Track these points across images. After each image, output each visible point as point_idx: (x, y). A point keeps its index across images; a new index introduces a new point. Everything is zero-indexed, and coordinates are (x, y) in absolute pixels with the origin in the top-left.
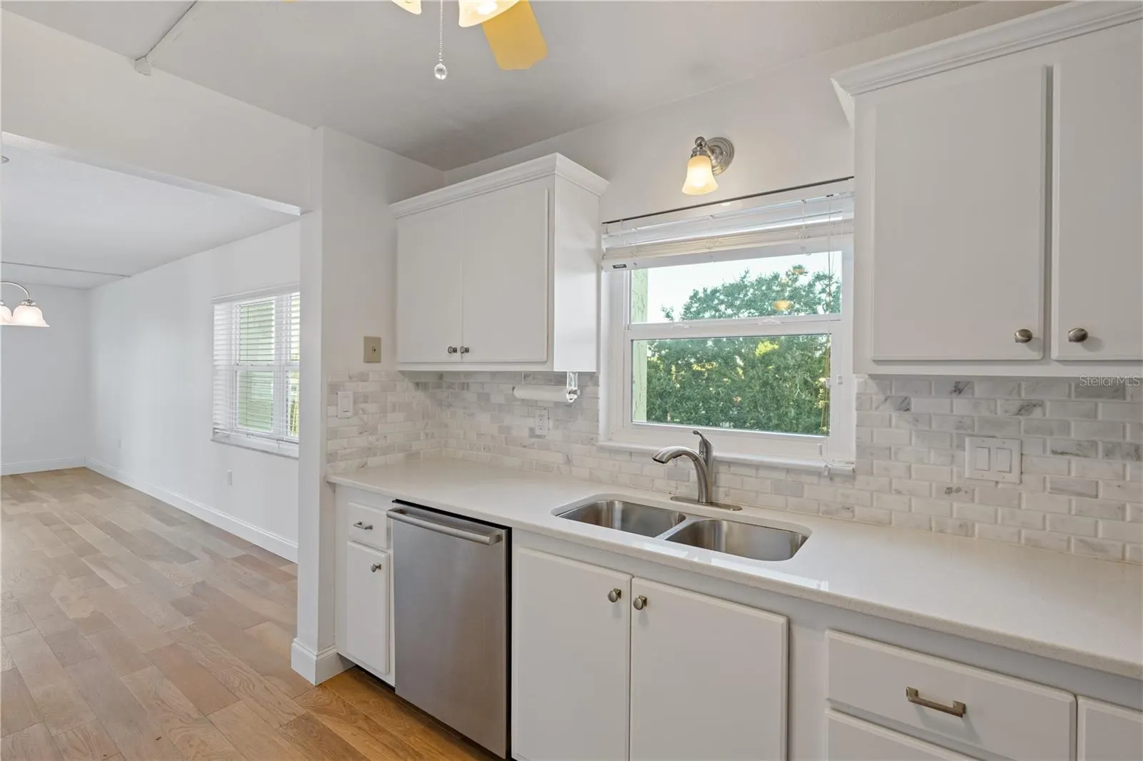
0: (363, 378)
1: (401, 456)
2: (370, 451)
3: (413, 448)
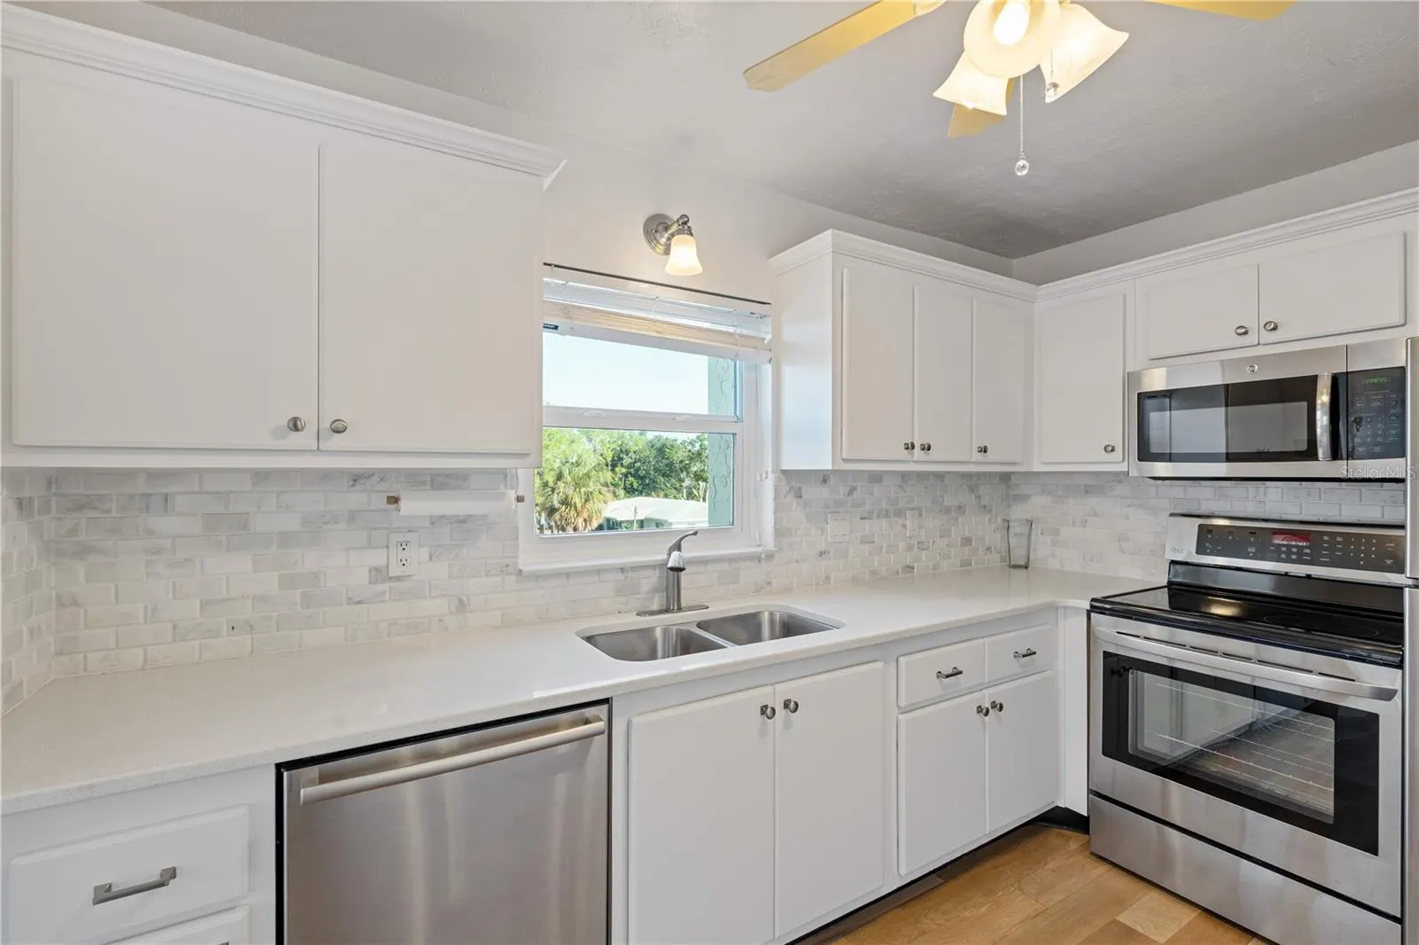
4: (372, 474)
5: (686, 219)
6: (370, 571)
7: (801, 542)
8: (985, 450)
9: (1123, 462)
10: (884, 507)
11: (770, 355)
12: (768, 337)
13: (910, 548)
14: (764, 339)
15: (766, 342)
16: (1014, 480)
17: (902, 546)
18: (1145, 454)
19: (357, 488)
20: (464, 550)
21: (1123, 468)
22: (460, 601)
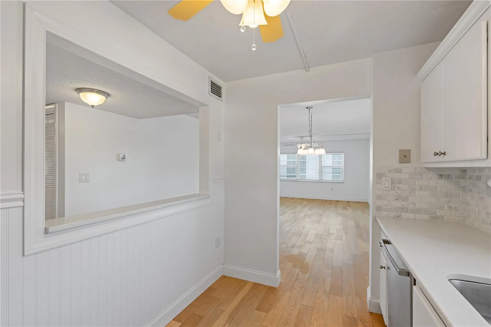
0: (399, 171)
1: (426, 217)
2: (403, 209)
3: (437, 214)
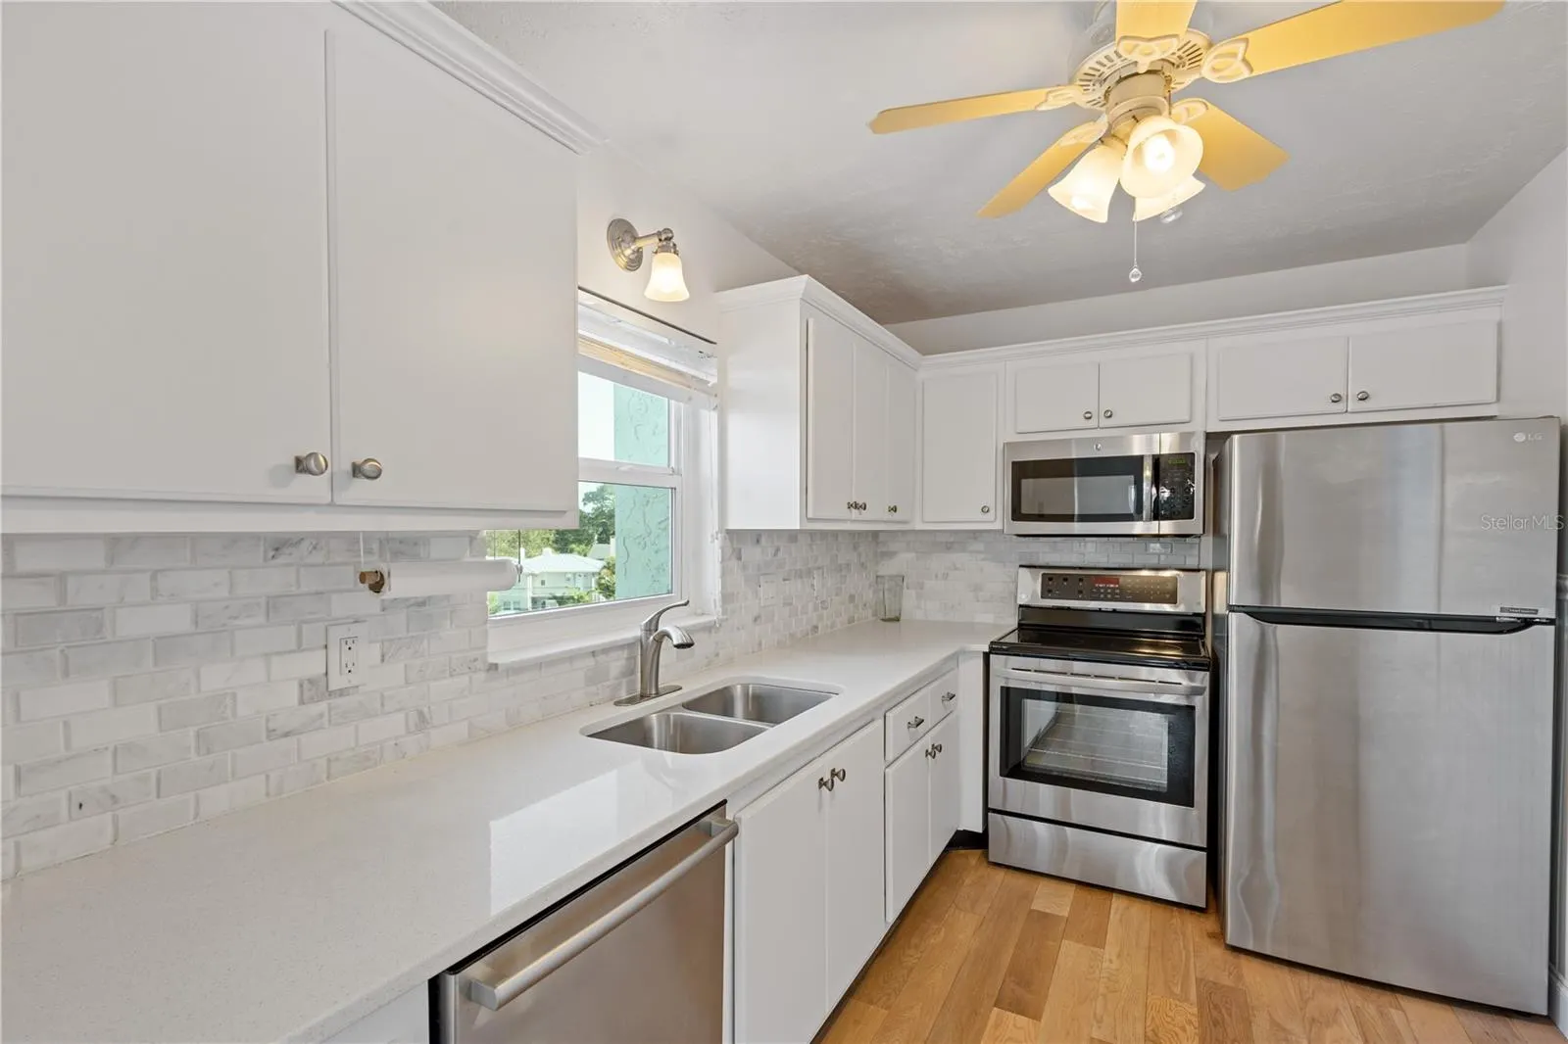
4: (302, 539)
5: (670, 235)
6: (301, 686)
7: (741, 608)
8: (894, 509)
9: (998, 519)
10: (798, 567)
11: (715, 402)
12: (713, 380)
13: (816, 609)
14: (709, 382)
15: (709, 385)
16: (882, 538)
17: (811, 606)
18: (1017, 515)
19: (280, 560)
20: (425, 642)
21: (998, 526)
22: (421, 714)
